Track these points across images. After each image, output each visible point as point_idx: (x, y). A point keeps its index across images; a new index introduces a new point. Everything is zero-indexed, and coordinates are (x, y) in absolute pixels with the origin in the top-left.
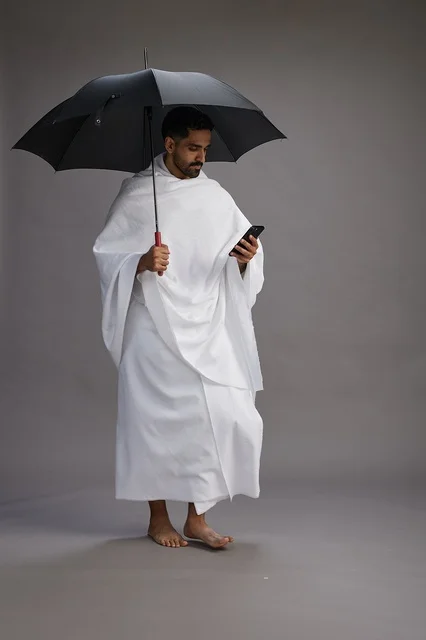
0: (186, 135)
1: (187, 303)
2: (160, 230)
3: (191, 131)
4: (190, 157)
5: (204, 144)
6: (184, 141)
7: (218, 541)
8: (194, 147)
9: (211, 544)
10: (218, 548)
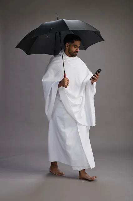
0: (73, 42)
1: (74, 98)
2: (65, 73)
3: (75, 41)
4: (74, 49)
5: (79, 45)
6: (72, 44)
7: (91, 178)
8: (76, 46)
9: (89, 179)
10: (92, 180)
